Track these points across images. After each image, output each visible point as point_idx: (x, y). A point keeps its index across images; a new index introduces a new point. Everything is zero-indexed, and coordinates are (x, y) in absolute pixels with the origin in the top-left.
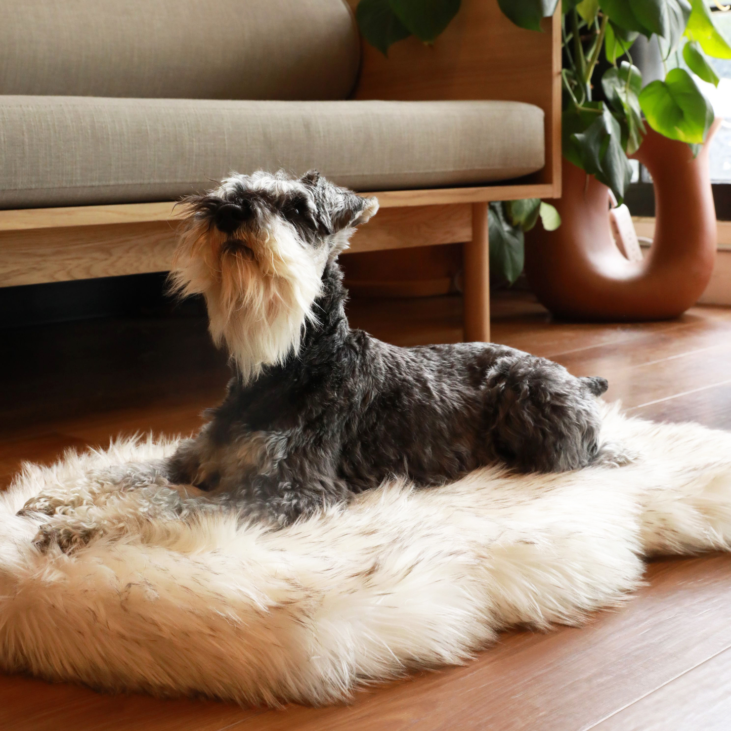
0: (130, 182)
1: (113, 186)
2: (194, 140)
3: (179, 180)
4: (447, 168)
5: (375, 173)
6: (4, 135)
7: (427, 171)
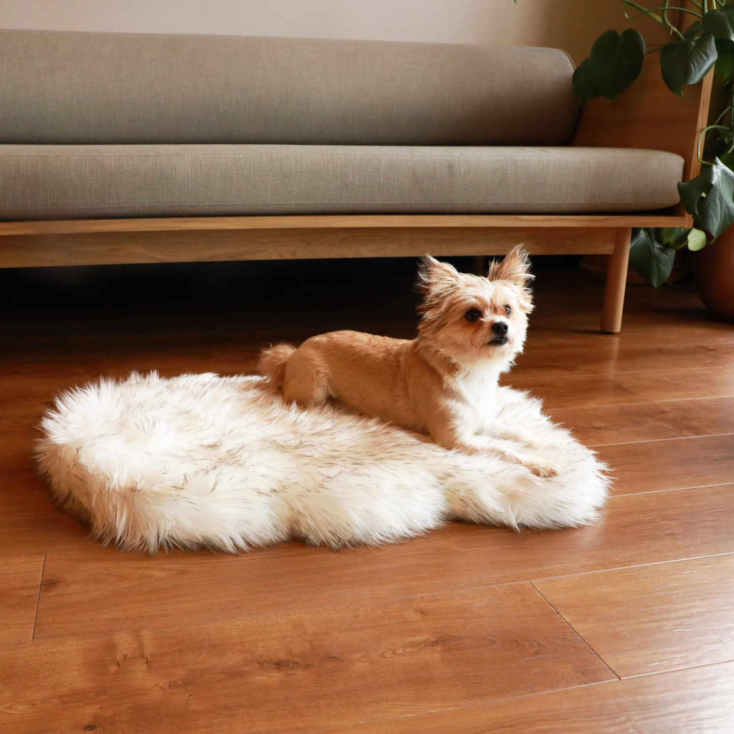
0: (307, 202)
1: (295, 204)
2: (356, 176)
3: (344, 202)
4: (579, 200)
5: (509, 202)
6: (220, 172)
7: (558, 202)
